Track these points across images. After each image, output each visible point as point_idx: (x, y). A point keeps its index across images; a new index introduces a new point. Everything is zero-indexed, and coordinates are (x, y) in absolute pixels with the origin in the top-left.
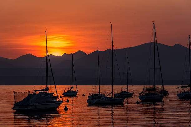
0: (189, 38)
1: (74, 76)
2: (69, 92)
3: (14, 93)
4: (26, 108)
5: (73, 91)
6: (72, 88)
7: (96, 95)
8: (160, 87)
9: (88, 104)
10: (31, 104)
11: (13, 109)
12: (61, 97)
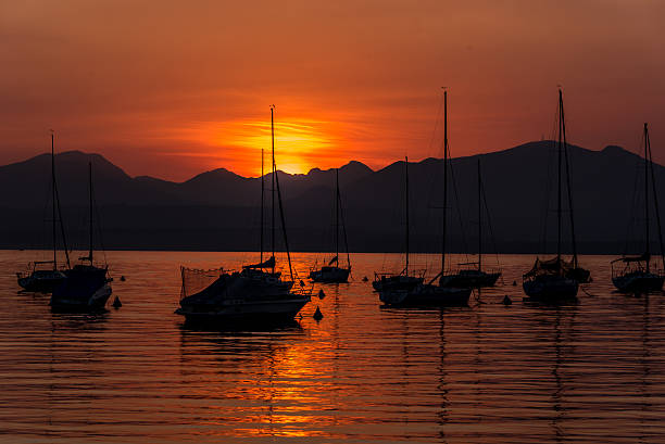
0: (646, 130)
1: (341, 227)
2: (325, 269)
3: (183, 269)
4: (210, 313)
5: (336, 269)
6: (336, 259)
7: (395, 279)
8: (568, 259)
9: (383, 304)
10: (226, 303)
11: (178, 312)
12: (302, 284)
